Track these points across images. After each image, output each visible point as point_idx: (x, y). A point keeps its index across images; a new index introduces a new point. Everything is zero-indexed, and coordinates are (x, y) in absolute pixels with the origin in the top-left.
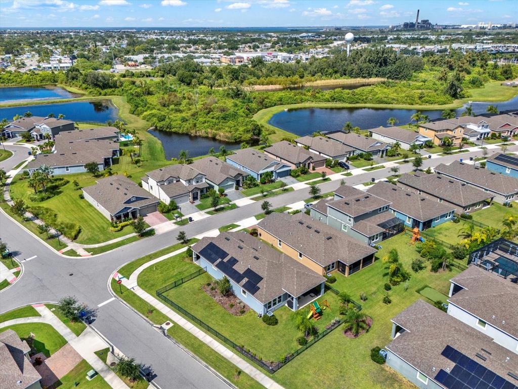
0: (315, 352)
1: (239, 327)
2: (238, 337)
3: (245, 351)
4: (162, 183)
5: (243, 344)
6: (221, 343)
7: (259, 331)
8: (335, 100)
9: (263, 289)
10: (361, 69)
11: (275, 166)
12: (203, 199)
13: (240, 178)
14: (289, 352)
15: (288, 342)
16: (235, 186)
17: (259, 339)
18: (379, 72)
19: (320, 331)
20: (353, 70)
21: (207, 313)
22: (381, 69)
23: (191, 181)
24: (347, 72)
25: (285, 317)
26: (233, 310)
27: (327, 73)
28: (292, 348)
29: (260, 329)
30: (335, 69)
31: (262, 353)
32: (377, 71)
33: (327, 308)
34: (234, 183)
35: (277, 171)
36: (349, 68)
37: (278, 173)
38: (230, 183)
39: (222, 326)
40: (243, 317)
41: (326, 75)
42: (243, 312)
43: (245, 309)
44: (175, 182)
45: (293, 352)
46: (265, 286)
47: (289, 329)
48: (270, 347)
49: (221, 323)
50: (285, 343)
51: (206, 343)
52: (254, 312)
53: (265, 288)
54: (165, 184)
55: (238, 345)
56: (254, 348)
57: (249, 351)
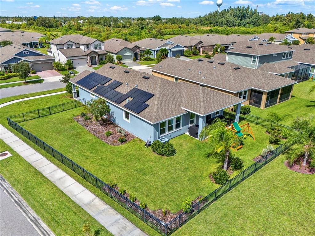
0: (247, 196)
1: (115, 158)
2: (110, 171)
3: (117, 193)
4: (61, 47)
5: (115, 181)
6: (78, 180)
7: (146, 163)
8: (213, 32)
9: (153, 106)
10: (228, 21)
11: (170, 45)
12: (101, 64)
13: (138, 51)
14: (198, 194)
15: (195, 179)
16: (132, 57)
17: (144, 174)
18: (240, 24)
19: (246, 165)
20: (222, 21)
21: (70, 142)
22: (241, 22)
23: (90, 46)
24: (218, 23)
25: (186, 147)
26: (110, 139)
27: (205, 24)
28: (203, 189)
29: (148, 161)
30: (210, 21)
31: (147, 196)
32: (239, 23)
33: (248, 137)
34: (132, 55)
35: (172, 50)
36: (220, 20)
37: (173, 52)
38: (128, 54)
39: (87, 157)
40: (123, 146)
41: (204, 25)
42: (123, 141)
43: (127, 138)
44: (74, 47)
45: (206, 195)
46: (156, 103)
47: (193, 161)
48: (163, 186)
49: (88, 154)
50: (189, 180)
51: (52, 180)
52: (140, 140)
53: (157, 105)
54: (65, 48)
55: (107, 183)
56: (134, 187)
57: (125, 193)
